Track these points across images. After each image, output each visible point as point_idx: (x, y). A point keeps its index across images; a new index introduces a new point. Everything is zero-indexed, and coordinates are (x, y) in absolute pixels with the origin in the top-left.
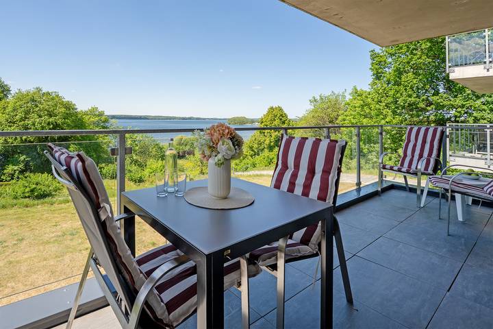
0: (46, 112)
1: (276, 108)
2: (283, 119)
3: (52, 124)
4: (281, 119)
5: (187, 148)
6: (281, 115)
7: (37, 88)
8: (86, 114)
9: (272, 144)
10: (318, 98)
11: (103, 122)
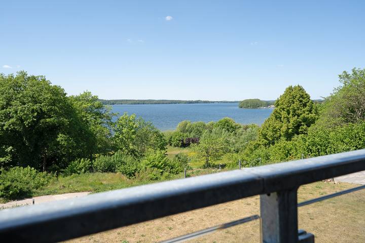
0: (30, 99)
1: (295, 88)
2: (304, 101)
3: (37, 111)
4: (301, 101)
5: (192, 136)
6: (302, 96)
7: (21, 72)
8: (77, 99)
9: (290, 130)
10: (350, 73)
11: (97, 107)
